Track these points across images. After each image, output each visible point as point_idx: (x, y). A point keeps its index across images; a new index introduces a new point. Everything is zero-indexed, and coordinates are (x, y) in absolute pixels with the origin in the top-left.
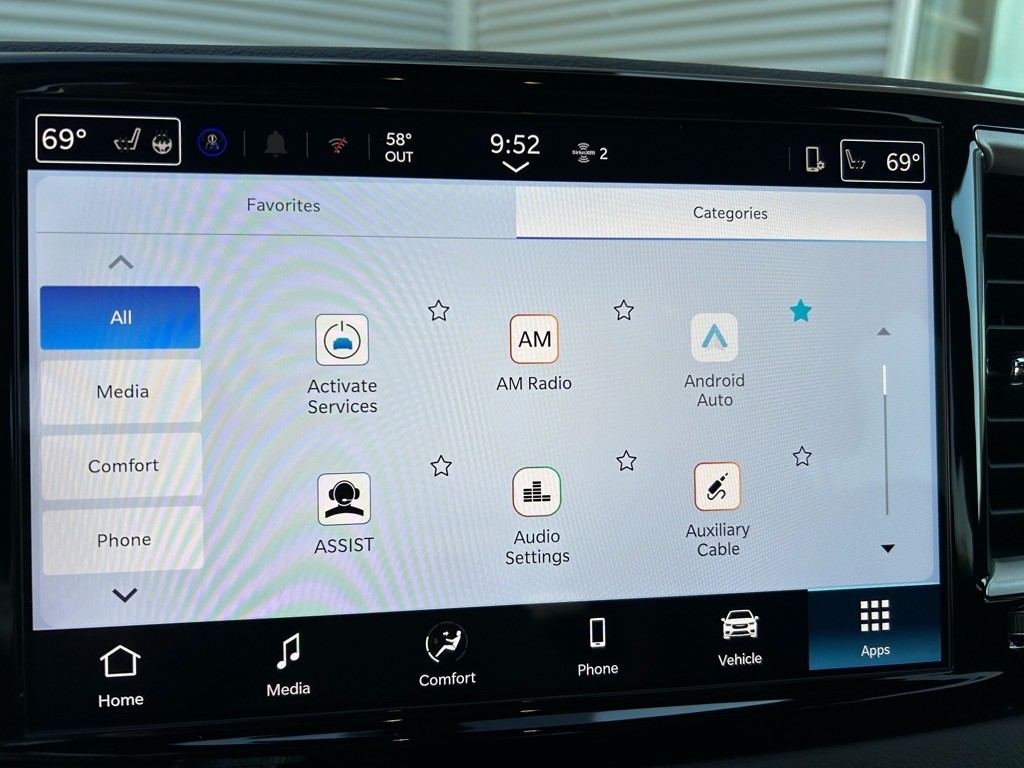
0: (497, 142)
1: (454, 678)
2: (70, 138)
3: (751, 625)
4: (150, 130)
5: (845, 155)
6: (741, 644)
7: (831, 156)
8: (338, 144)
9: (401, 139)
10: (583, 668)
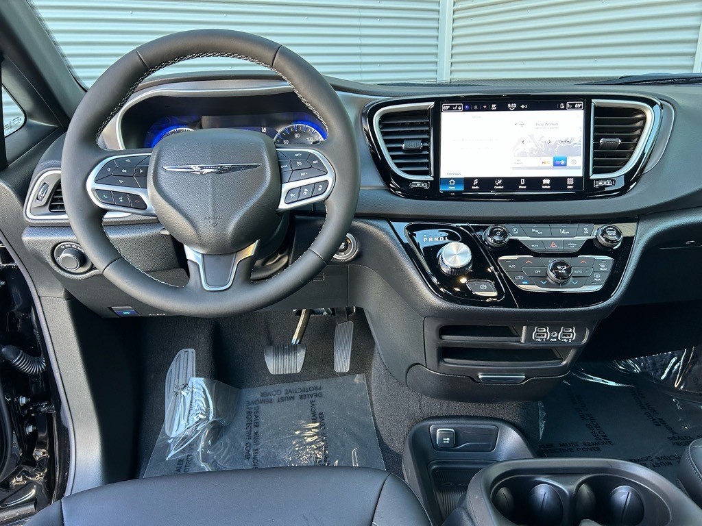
0: (509, 105)
1: (500, 187)
2: (447, 108)
3: (548, 182)
4: (458, 106)
5: (568, 105)
6: (546, 185)
7: (565, 105)
8: (485, 107)
9: (495, 105)
10: (520, 187)
